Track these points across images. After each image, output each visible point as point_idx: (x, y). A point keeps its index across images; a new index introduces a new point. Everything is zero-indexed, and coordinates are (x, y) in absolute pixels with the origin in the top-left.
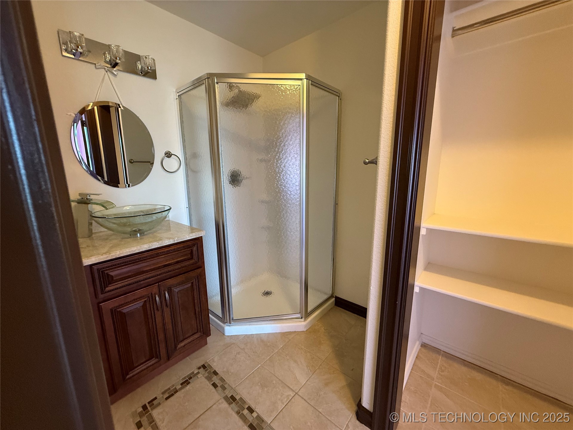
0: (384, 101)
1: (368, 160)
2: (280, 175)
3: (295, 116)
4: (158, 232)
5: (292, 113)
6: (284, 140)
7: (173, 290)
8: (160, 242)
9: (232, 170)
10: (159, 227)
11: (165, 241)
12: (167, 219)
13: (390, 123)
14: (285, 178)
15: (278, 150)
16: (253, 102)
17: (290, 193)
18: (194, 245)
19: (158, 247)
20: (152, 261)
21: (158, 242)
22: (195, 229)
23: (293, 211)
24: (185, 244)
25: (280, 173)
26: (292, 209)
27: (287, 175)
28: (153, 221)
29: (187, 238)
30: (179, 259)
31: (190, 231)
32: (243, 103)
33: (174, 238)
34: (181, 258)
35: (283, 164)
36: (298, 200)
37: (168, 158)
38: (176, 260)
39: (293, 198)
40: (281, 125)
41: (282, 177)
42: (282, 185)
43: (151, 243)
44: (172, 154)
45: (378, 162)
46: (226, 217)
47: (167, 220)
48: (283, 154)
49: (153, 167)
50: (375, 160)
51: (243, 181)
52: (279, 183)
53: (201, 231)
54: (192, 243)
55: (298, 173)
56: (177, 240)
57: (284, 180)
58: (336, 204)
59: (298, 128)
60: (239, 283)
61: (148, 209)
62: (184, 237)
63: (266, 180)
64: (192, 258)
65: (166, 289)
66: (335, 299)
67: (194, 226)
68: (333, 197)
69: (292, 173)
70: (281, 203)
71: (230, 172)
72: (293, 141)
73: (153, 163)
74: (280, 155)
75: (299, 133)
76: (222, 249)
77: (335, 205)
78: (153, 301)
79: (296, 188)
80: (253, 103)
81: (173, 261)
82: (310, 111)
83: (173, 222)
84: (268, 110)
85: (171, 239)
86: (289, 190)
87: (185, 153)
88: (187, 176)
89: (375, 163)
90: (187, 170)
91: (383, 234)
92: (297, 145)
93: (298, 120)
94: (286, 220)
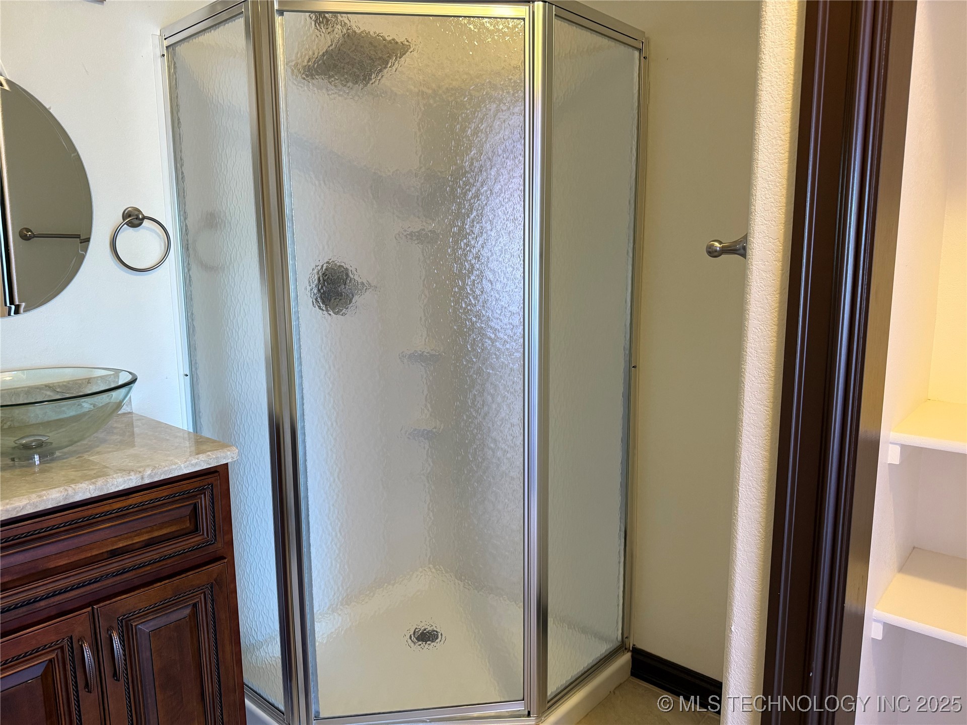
0: (763, 75)
1: (720, 243)
2: (464, 283)
3: (509, 109)
4: (98, 449)
5: (501, 101)
6: (476, 181)
7: (136, 626)
8: (100, 482)
9: (322, 266)
10: (101, 435)
11: (113, 478)
12: (125, 409)
13: (783, 137)
14: (478, 292)
15: (459, 208)
16: (385, 68)
17: (493, 336)
18: (202, 491)
19: (93, 496)
20: (76, 541)
21: (94, 483)
22: (208, 441)
23: (501, 387)
24: (175, 489)
25: (462, 277)
26: (500, 382)
27: (484, 282)
28: (84, 414)
29: (181, 468)
30: (156, 534)
31: (193, 449)
32: (355, 70)
33: (141, 470)
34: (161, 529)
35: (474, 251)
36: (519, 355)
37: (131, 229)
38: (146, 537)
39: (503, 348)
40: (467, 136)
41: (471, 289)
42: (471, 310)
43: (73, 486)
44: (144, 218)
45: (749, 252)
46: (303, 404)
47: (124, 414)
48: (473, 221)
49: (89, 251)
50: (741, 245)
51: (354, 301)
52: (461, 307)
53: (225, 450)
54: (197, 485)
55: (518, 276)
56: (150, 476)
57: (476, 298)
58: (632, 367)
59: (519, 143)
60: (337, 605)
61: (67, 379)
62: (174, 467)
63: (423, 296)
64: (196, 530)
65: (115, 625)
66: (632, 656)
67: (206, 433)
68: (622, 348)
69: (500, 277)
70: (466, 366)
71: (316, 271)
72: (502, 183)
73: (88, 240)
74: (463, 223)
75: (522, 159)
76: (288, 500)
77: (630, 371)
78: (73, 662)
79: (511, 321)
80: (385, 71)
81: (137, 540)
82: (555, 95)
83: (141, 418)
84: (430, 92)
85: (132, 473)
86: (491, 328)
87: (182, 213)
88: (188, 281)
89: (742, 251)
90: (189, 264)
91: (766, 465)
92: (516, 195)
93: (516, 120)
94: (482, 414)
